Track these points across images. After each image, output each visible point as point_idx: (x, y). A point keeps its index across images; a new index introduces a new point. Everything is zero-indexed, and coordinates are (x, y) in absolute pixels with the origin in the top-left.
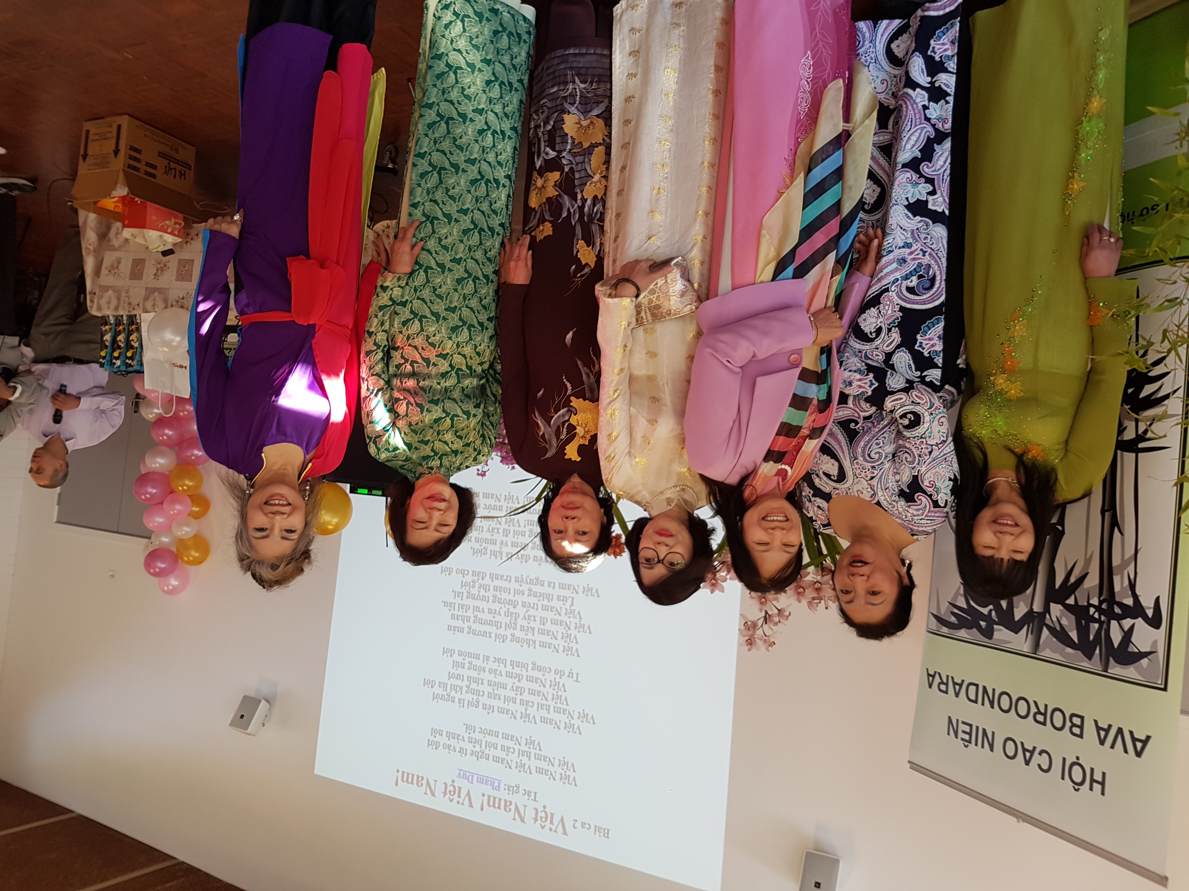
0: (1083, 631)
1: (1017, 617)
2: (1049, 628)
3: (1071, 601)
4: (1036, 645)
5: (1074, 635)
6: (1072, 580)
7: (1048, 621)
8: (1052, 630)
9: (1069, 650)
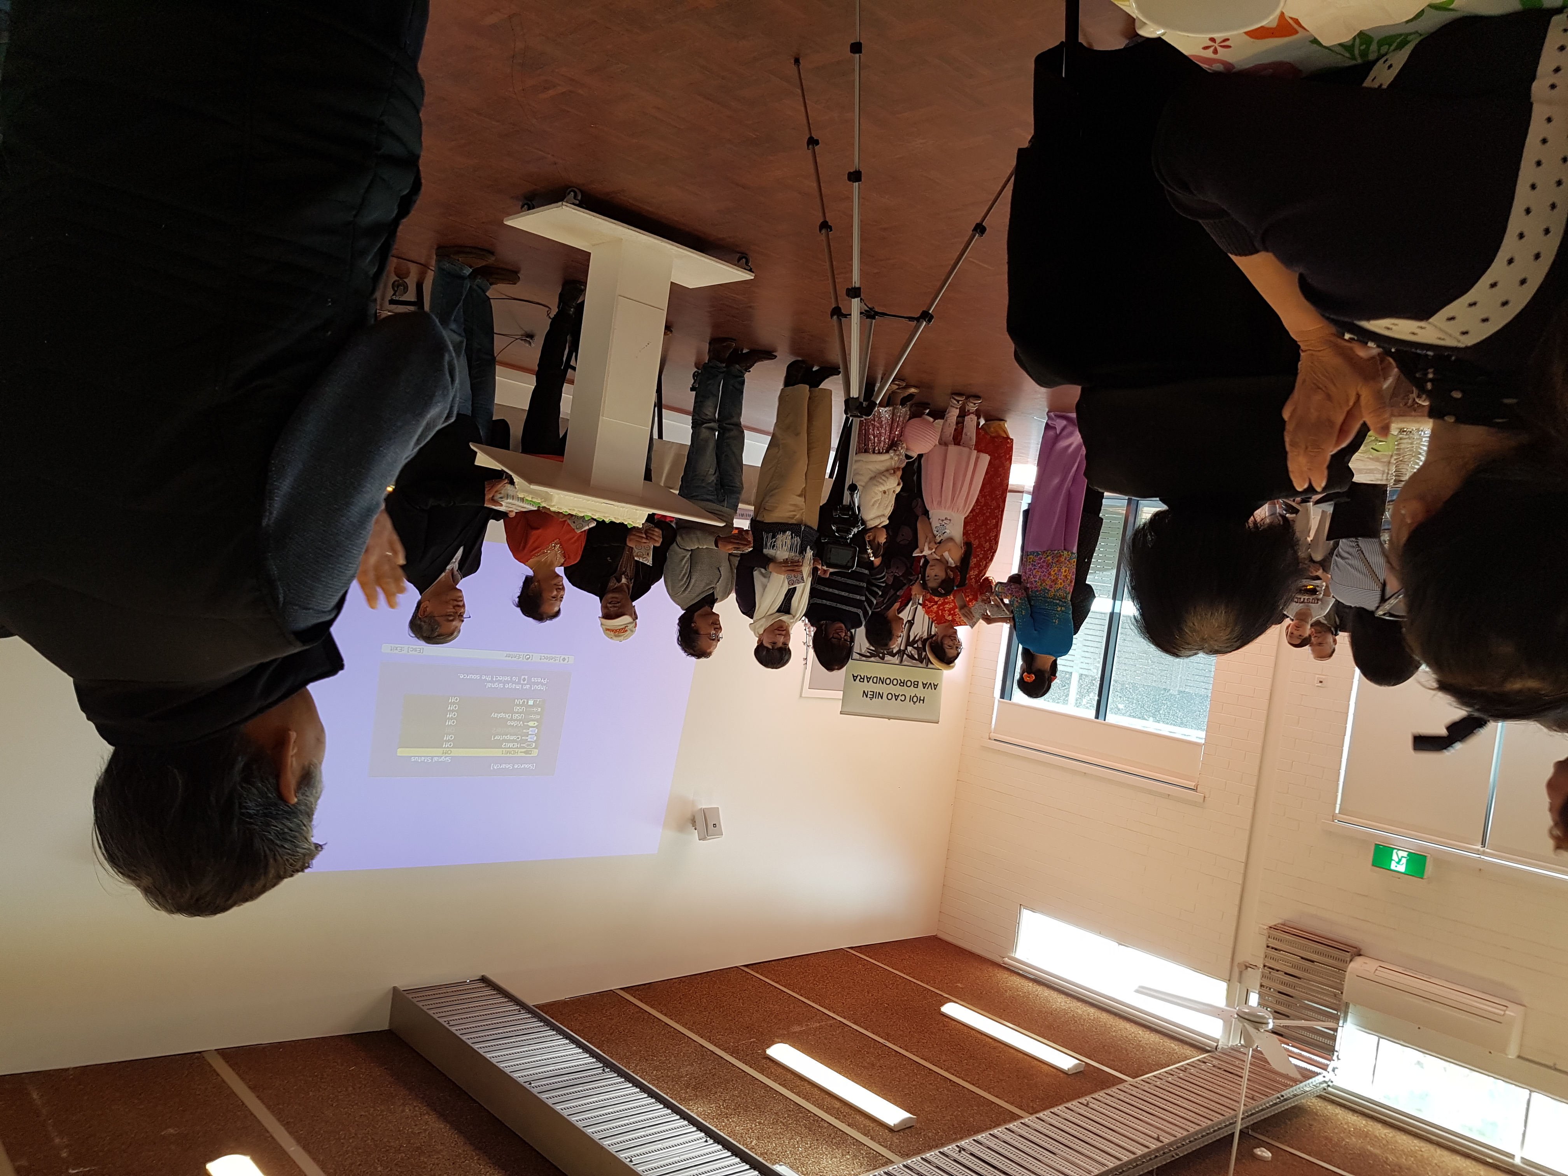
0: (920, 655)
1: (894, 652)
2: (906, 654)
3: (916, 646)
4: (901, 661)
5: (916, 656)
6: (917, 639)
7: (906, 652)
8: (908, 655)
9: (914, 661)
